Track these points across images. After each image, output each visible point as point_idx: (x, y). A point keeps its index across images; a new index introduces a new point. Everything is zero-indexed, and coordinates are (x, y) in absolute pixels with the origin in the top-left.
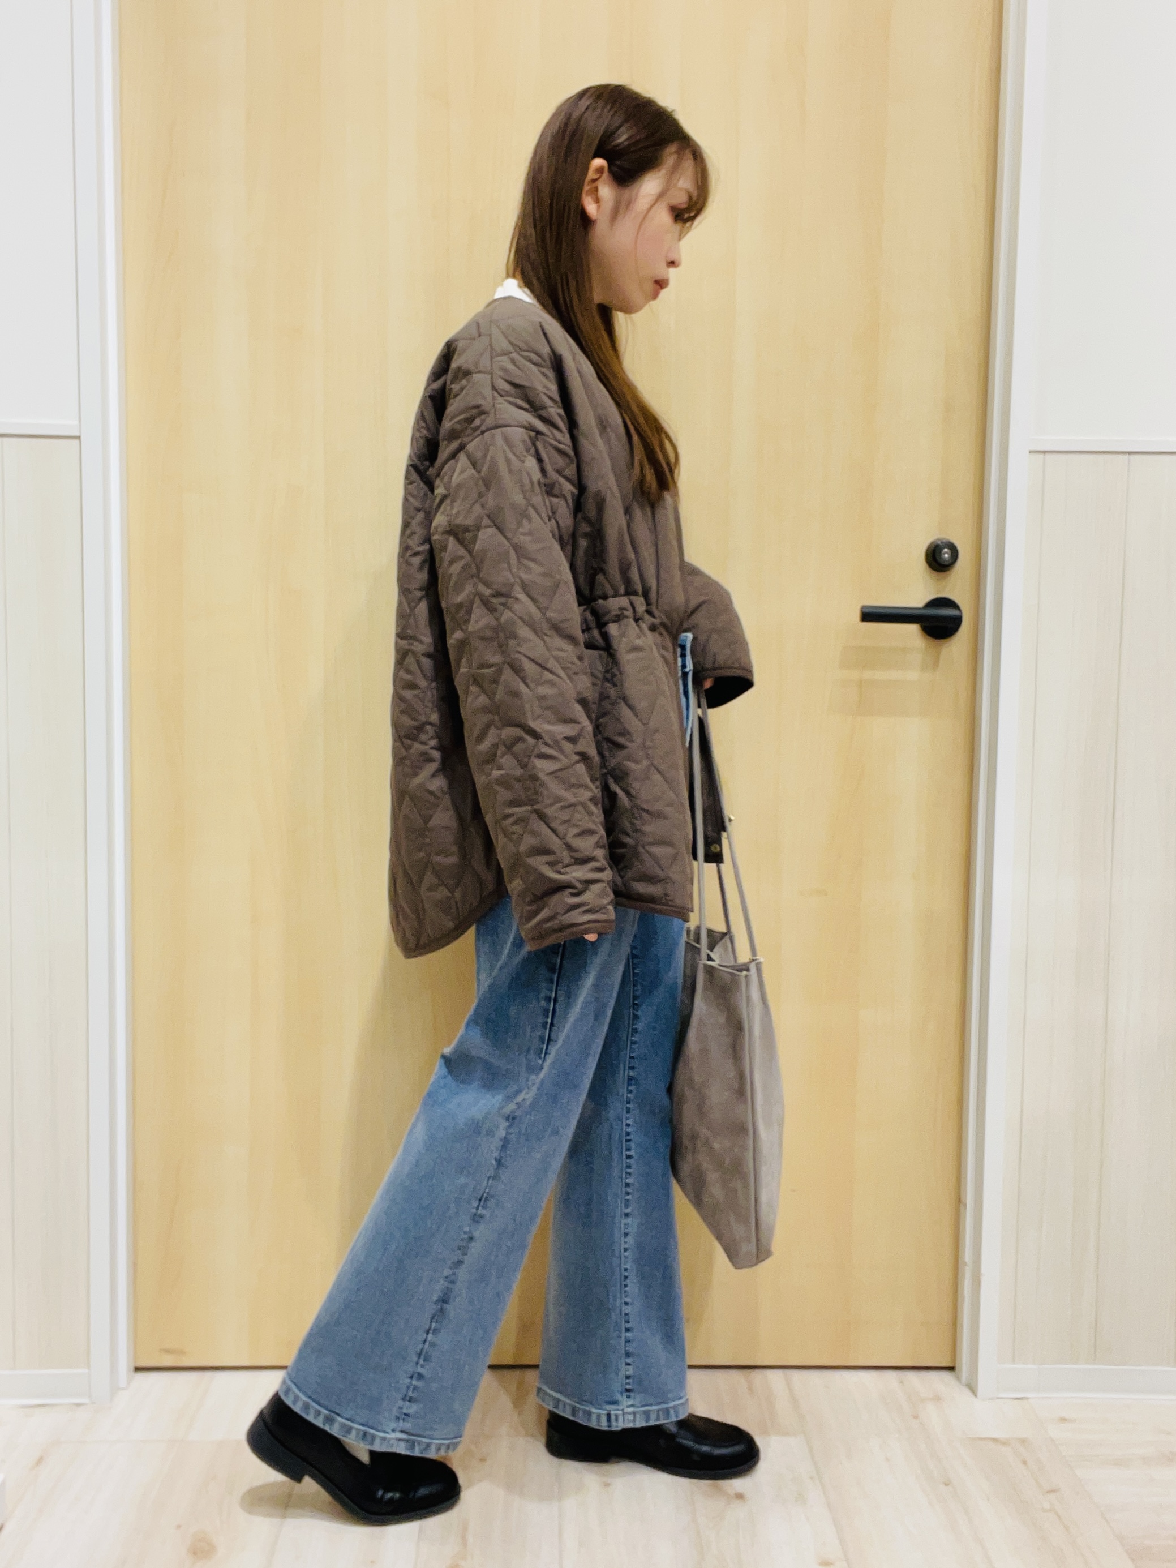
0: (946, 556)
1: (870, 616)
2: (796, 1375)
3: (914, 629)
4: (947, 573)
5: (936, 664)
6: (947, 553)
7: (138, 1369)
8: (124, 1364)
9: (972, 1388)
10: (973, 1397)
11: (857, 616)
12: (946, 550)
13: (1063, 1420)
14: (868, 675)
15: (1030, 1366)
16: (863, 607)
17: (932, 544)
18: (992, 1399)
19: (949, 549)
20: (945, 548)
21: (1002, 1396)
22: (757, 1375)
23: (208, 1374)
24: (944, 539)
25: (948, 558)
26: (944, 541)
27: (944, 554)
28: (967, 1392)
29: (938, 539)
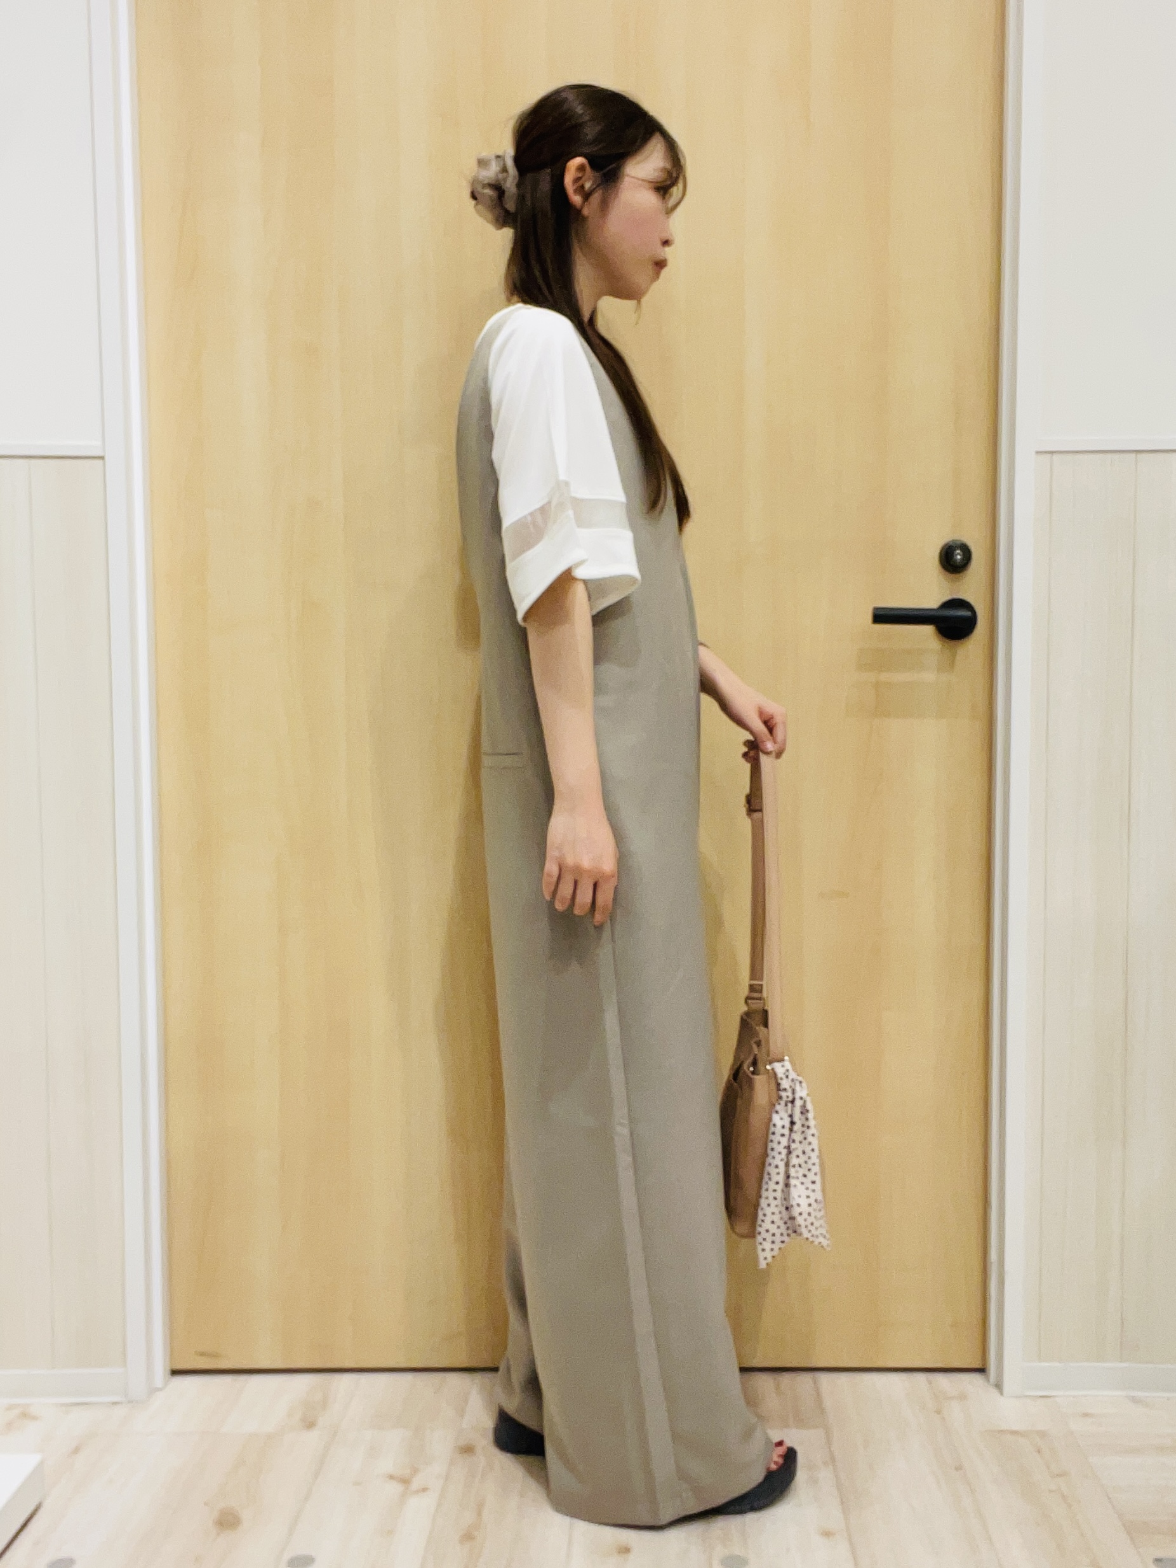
0: (959, 557)
1: (882, 617)
2: (824, 1378)
3: (928, 630)
4: (961, 574)
5: (952, 665)
6: (958, 554)
7: (175, 1372)
8: (160, 1367)
9: (999, 1386)
10: (999, 1395)
11: (870, 618)
12: (958, 551)
13: (1086, 1415)
14: (884, 677)
15: (1057, 1364)
16: (876, 609)
17: (946, 545)
18: (1017, 1397)
19: (961, 550)
20: (955, 550)
21: (1028, 1393)
22: (786, 1378)
23: (242, 1378)
24: (956, 540)
25: (963, 559)
26: (958, 542)
27: (957, 555)
28: (994, 1392)
29: (953, 540)
